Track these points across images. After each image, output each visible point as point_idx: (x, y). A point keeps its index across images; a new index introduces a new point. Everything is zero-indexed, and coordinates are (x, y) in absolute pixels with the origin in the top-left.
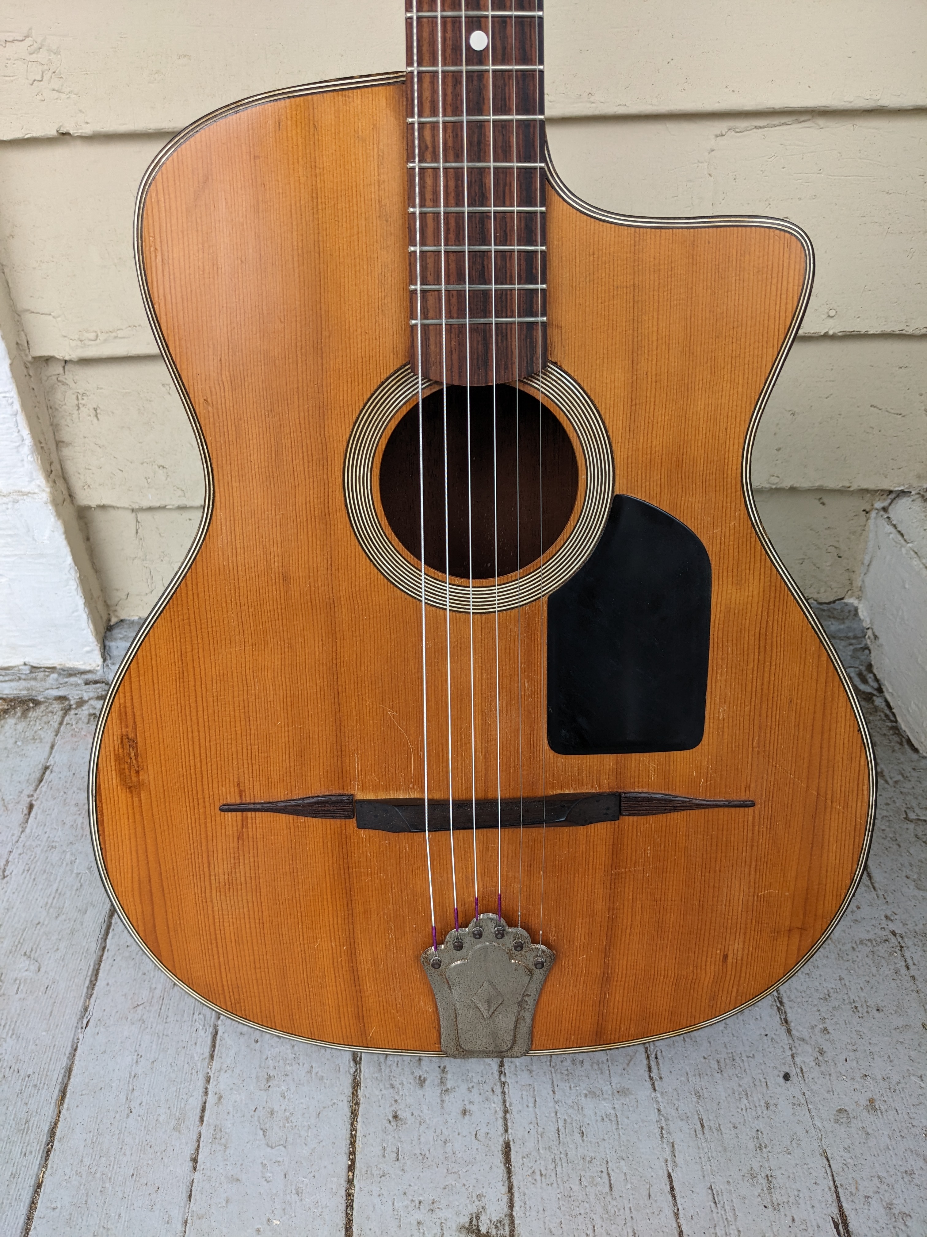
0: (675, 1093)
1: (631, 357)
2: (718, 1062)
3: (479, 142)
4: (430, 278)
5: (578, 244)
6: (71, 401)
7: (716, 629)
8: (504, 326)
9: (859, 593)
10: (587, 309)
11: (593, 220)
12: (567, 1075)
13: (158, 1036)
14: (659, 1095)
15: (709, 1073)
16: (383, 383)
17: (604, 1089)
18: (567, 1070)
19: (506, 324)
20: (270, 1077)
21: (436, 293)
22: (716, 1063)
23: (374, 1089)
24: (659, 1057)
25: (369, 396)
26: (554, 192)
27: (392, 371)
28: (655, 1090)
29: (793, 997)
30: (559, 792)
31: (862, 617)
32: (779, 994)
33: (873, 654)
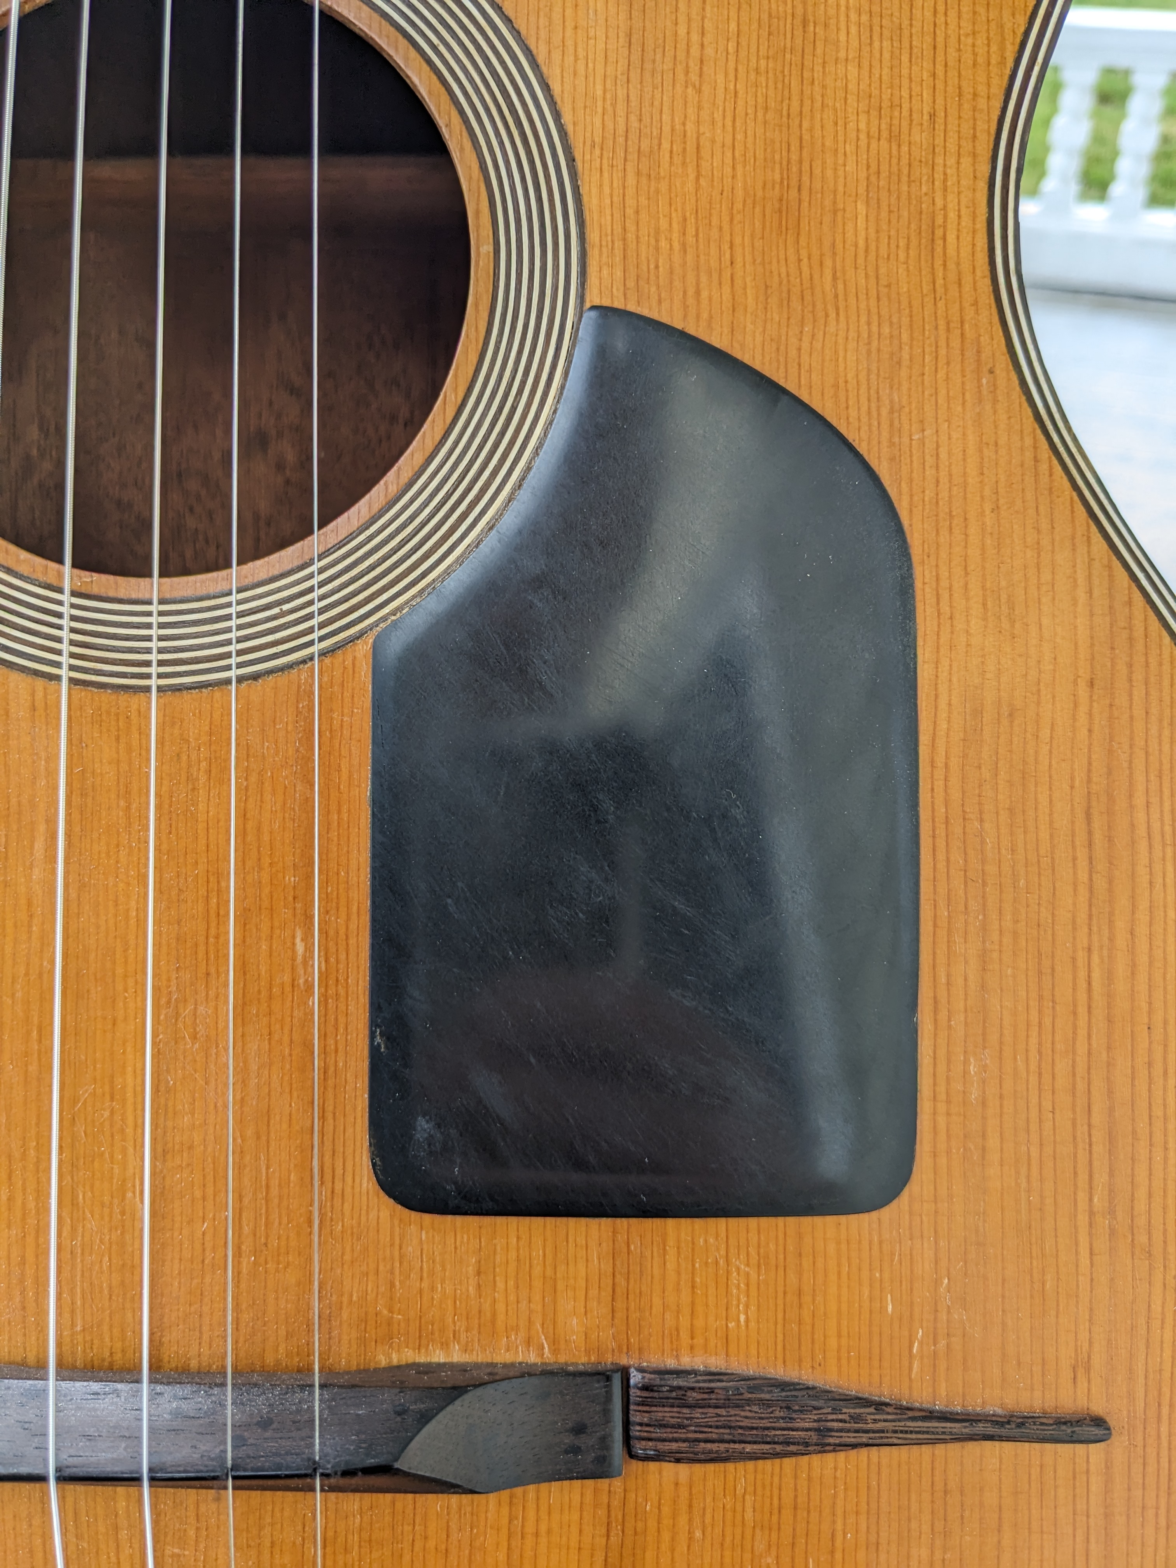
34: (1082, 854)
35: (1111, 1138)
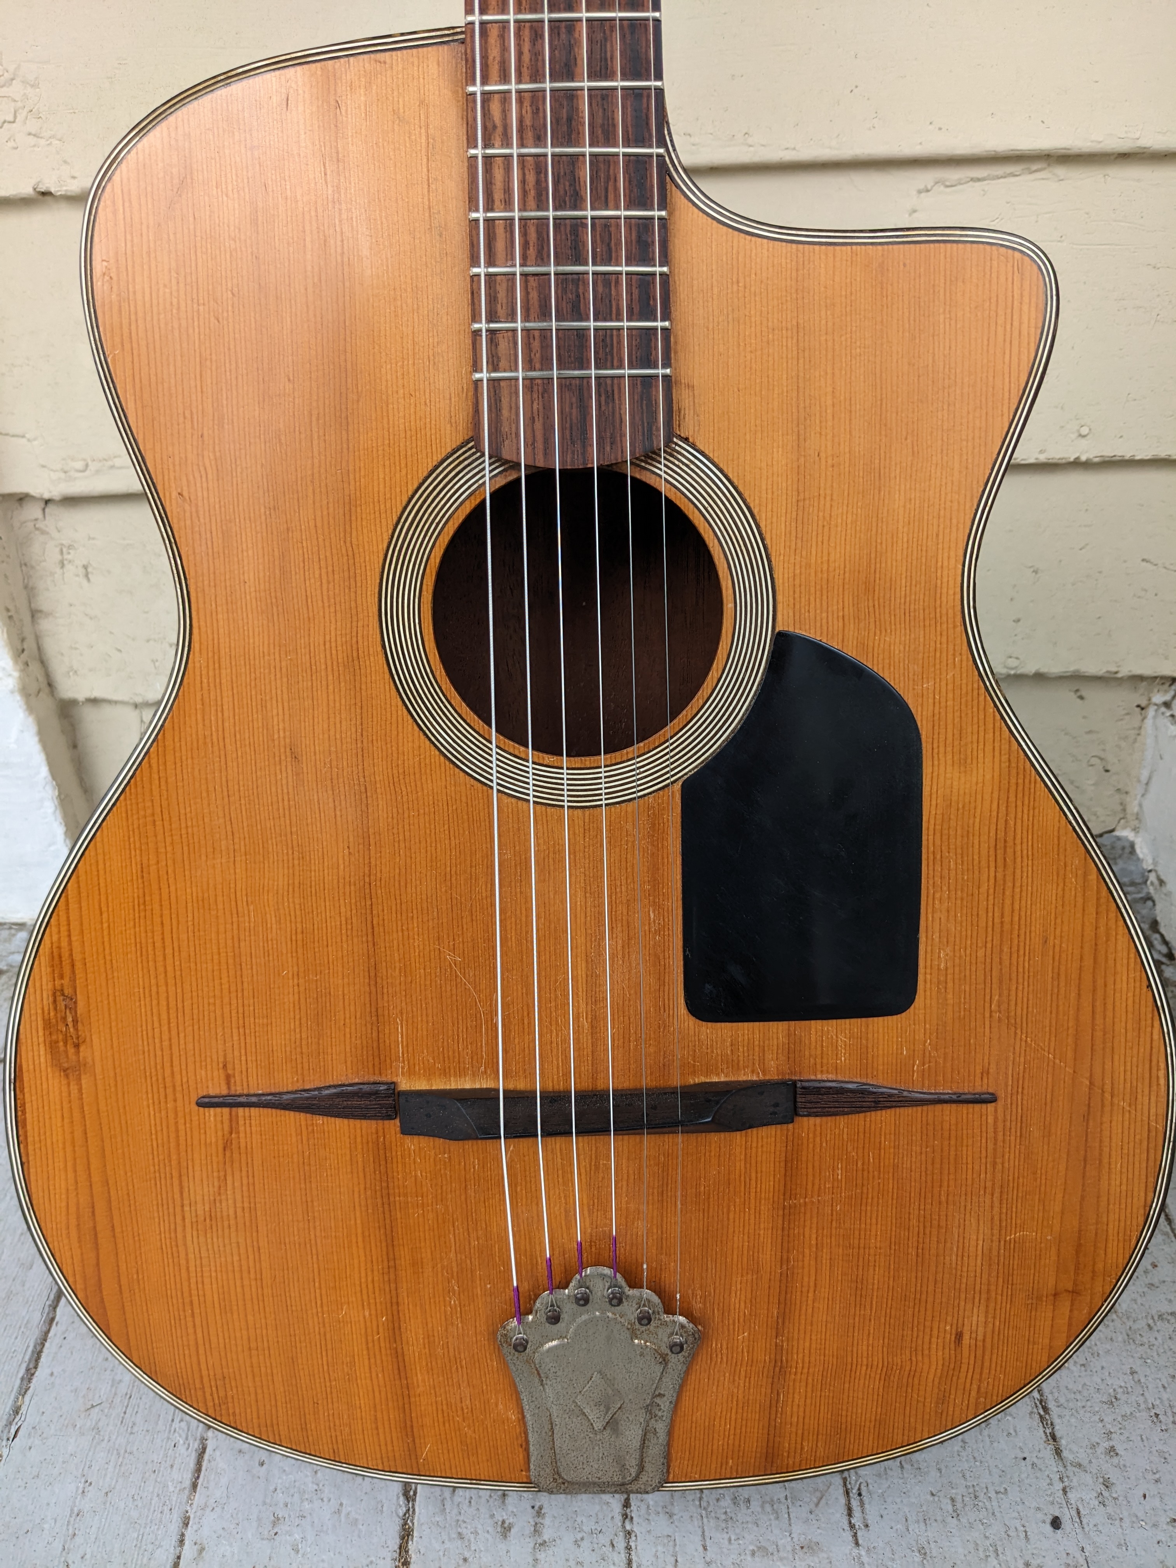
0: (888, 1549)
1: (796, 430)
2: (953, 1500)
3: (570, 120)
4: (501, 312)
5: (714, 267)
6: (52, 555)
7: (931, 833)
8: (609, 381)
9: (1136, 823)
10: (731, 360)
11: (736, 233)
12: (726, 1521)
13: (118, 1454)
14: (863, 1553)
15: (939, 1518)
16: (436, 467)
17: (780, 1543)
18: (726, 1513)
19: (613, 377)
20: (278, 1519)
21: (510, 334)
22: (949, 1501)
23: (433, 1541)
24: (864, 1493)
25: (415, 486)
26: (679, 193)
27: (449, 450)
28: (857, 1544)
29: (1062, 1400)
30: (703, 1079)
31: (1141, 856)
32: (1041, 1395)
33: (1159, 907)
34: (992, 864)
35: (1001, 982)
